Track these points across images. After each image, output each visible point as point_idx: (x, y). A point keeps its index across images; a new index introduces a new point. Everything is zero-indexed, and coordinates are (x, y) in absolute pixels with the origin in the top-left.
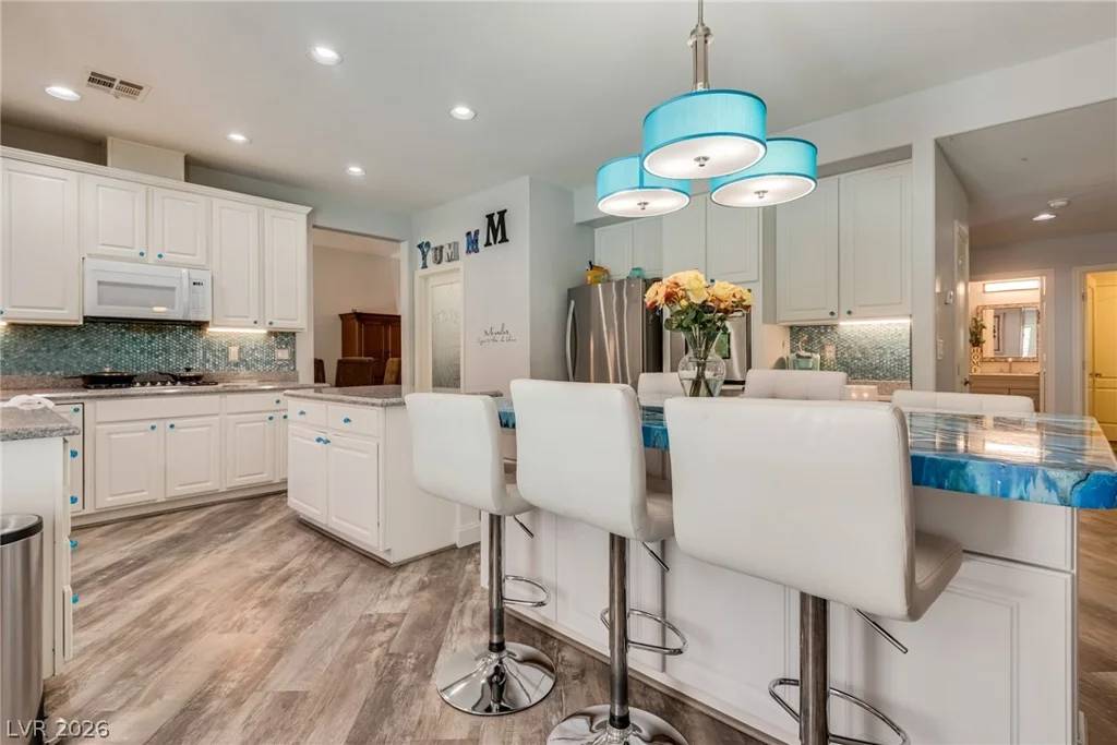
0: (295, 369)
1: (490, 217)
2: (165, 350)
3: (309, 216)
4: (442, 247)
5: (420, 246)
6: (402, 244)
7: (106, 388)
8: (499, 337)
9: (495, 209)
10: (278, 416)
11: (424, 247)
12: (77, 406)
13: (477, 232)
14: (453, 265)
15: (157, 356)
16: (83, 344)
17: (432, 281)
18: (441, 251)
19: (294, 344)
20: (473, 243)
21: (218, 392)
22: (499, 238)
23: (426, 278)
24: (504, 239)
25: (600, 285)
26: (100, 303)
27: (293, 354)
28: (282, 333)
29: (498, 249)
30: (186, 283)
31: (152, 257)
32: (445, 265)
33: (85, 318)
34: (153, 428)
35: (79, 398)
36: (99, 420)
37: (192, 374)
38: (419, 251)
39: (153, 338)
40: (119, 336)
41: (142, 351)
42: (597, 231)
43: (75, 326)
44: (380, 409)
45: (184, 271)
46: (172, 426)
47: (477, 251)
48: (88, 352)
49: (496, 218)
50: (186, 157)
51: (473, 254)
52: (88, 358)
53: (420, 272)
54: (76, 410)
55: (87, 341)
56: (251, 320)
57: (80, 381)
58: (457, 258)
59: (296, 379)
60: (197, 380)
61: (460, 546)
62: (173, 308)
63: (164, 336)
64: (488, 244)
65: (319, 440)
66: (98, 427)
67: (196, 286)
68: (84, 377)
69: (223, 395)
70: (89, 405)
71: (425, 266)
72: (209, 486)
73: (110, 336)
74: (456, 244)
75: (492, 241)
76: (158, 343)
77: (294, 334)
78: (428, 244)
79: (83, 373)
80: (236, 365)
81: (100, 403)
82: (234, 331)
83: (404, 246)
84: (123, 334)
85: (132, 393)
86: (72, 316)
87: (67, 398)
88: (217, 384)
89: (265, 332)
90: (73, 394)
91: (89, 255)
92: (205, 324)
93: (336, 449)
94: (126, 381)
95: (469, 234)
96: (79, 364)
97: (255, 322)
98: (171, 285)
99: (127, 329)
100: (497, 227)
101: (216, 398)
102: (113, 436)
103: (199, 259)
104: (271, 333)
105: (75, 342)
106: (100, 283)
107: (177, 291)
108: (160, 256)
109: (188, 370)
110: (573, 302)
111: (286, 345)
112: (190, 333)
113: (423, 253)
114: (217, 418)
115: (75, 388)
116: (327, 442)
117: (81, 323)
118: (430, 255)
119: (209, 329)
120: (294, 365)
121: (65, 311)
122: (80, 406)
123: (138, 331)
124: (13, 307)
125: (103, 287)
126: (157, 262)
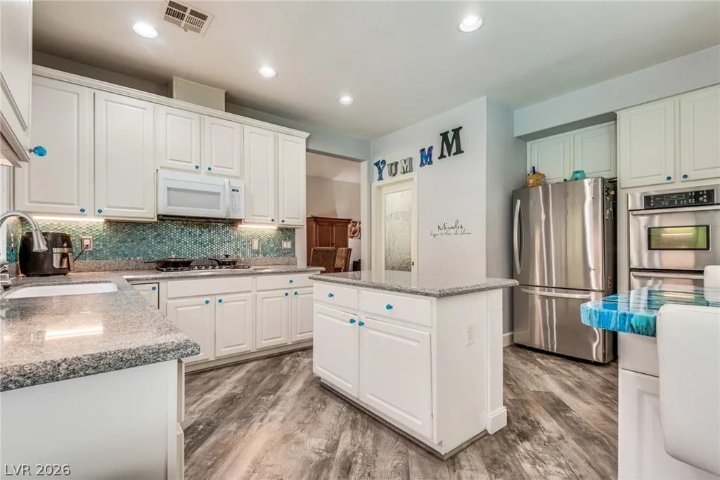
0: (294, 256)
1: (444, 135)
2: (210, 241)
3: (308, 140)
4: (397, 163)
5: (377, 164)
6: (362, 163)
7: (175, 270)
8: (453, 231)
9: (449, 128)
10: (291, 292)
11: (380, 165)
12: (154, 285)
13: (431, 149)
14: (408, 176)
15: (205, 246)
16: (156, 236)
17: (385, 190)
18: (396, 166)
19: (294, 237)
20: (426, 157)
21: (251, 274)
22: (454, 150)
23: (380, 188)
24: (459, 151)
25: (540, 187)
26: (168, 205)
27: (293, 245)
28: (287, 229)
29: (451, 160)
30: (228, 190)
31: (204, 169)
32: (400, 177)
33: (158, 216)
34: (207, 302)
35: (156, 279)
36: (169, 297)
37: (230, 259)
38: (376, 168)
39: (203, 232)
40: (180, 230)
41: (195, 243)
42: (529, 144)
43: (150, 223)
44: (434, 299)
45: (226, 180)
46: (220, 301)
47: (430, 163)
48: (159, 243)
49: (450, 136)
50: (226, 93)
51: (427, 166)
52: (159, 247)
53: (376, 183)
54: (154, 288)
55: (158, 235)
56: (270, 219)
57: (154, 265)
58: (411, 170)
59: (295, 264)
60: (234, 264)
61: (491, 432)
62: (219, 209)
63: (210, 231)
64: (442, 156)
65: (352, 321)
66: (169, 302)
67: (235, 193)
68: (158, 262)
69: (255, 276)
70: (162, 284)
71: (381, 178)
72: (245, 348)
73: (174, 230)
74: (411, 159)
75: (446, 153)
76: (206, 237)
77: (294, 229)
78: (384, 162)
79: (156, 258)
80: (257, 252)
81: (170, 283)
82: (257, 228)
83: (364, 165)
84: (183, 229)
85: (193, 274)
86: (149, 214)
87: (148, 279)
88: (249, 267)
89: (276, 228)
90: (152, 276)
91: (161, 167)
92: (240, 221)
93: (371, 332)
94: (187, 265)
95: (423, 150)
96: (153, 251)
97: (273, 220)
98: (218, 191)
99: (185, 225)
100: (451, 142)
101: (250, 278)
102: (179, 309)
103: (235, 172)
104: (280, 229)
105: (151, 234)
106: (169, 189)
107: (221, 194)
108: (210, 169)
109: (227, 256)
110: (519, 202)
111: (289, 237)
112: (227, 228)
113: (379, 169)
114: (250, 294)
115: (150, 269)
116: (361, 324)
117: (156, 220)
118: (386, 170)
119: (239, 226)
120: (294, 252)
121: (145, 211)
122: (156, 285)
123: (193, 227)
124: (108, 207)
125: (171, 192)
126: (207, 174)
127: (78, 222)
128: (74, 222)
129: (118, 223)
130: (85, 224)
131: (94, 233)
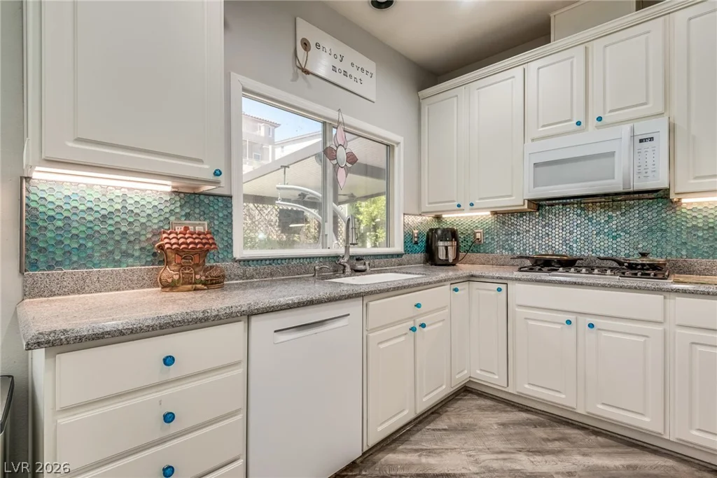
12: (500, 286)
15: (614, 238)
26: (535, 185)
31: (590, 123)
34: (568, 322)
35: (501, 279)
39: (610, 217)
41: (597, 234)
45: (627, 128)
46: (591, 326)
54: (499, 290)
62: (612, 178)
66: (519, 310)
70: (514, 287)
76: (617, 224)
84: (579, 215)
90: (497, 275)
98: (610, 150)
99: (583, 209)
102: (531, 322)
103: (652, 106)
106: (536, 165)
108: (600, 119)
109: (643, 255)
114: (659, 328)
117: (526, 206)
121: (513, 198)
122: (503, 287)
123: (594, 210)
124: (480, 199)
125: (538, 169)
126: (597, 127)
127: (471, 217)
128: (469, 217)
129: (504, 213)
130: (477, 218)
131: (485, 226)
